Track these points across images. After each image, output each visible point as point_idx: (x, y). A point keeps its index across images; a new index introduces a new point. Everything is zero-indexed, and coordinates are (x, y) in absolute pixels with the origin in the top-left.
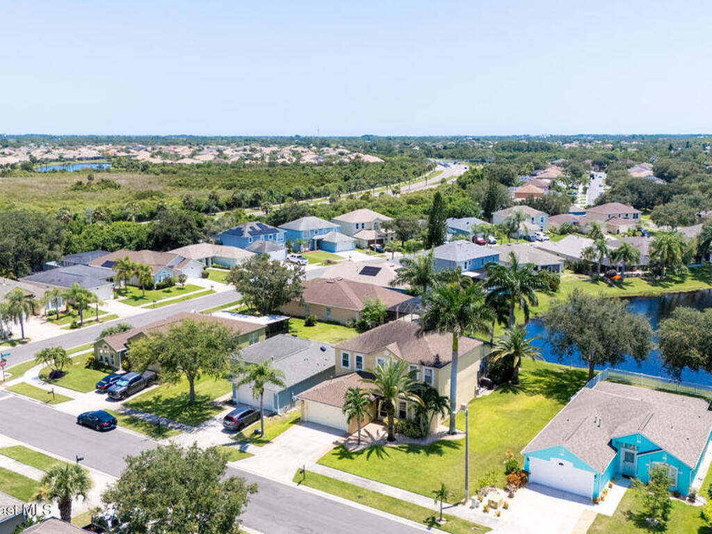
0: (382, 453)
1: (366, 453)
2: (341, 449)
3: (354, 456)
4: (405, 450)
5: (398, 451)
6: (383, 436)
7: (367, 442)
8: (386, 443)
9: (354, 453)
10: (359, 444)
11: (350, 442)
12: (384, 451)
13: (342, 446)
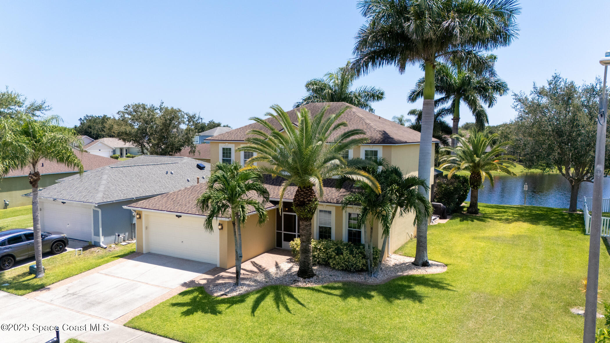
0: (288, 299)
1: (251, 300)
2: (196, 294)
3: (222, 307)
4: (338, 292)
5: (323, 295)
6: (290, 269)
7: (255, 281)
8: (295, 281)
9: (223, 301)
10: (237, 284)
11: (220, 281)
12: (291, 296)
13: (201, 289)
